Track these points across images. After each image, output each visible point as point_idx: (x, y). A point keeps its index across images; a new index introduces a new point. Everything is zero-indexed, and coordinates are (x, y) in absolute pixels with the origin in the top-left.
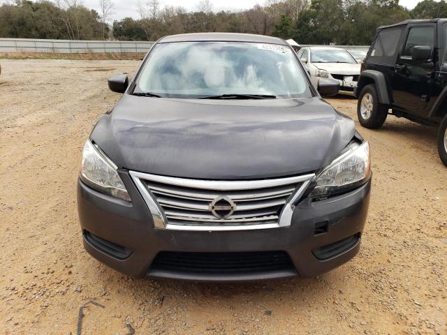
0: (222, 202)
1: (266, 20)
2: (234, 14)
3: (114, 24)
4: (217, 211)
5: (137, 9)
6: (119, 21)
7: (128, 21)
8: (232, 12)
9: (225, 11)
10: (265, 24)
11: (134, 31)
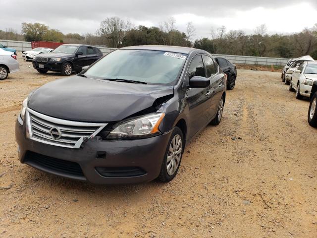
0: (55, 130)
1: (310, 41)
2: (286, 36)
3: (195, 42)
4: (53, 134)
5: (211, 32)
6: (199, 40)
7: (205, 40)
8: (285, 35)
9: (278, 34)
10: (310, 44)
11: (208, 46)
